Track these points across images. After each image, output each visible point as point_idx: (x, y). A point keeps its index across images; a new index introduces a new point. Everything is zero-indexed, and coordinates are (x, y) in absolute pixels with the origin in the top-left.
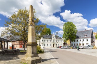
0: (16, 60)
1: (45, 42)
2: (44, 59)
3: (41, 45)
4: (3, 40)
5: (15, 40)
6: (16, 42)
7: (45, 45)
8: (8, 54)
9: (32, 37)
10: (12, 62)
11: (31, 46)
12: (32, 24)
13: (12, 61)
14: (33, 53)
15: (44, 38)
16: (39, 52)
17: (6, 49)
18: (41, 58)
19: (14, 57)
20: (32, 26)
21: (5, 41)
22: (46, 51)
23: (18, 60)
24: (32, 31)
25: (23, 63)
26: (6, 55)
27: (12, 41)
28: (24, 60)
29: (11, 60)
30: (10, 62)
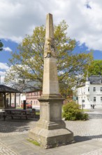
0: (21, 133)
1: (94, 93)
2: (82, 134)
3: (86, 100)
4: (7, 90)
5: (29, 90)
6: (33, 94)
7: (95, 100)
8: (12, 119)
9: (50, 83)
10: (12, 138)
11: (47, 103)
12: (50, 54)
13: (13, 134)
14: (52, 119)
15: (91, 83)
16: (75, 118)
17: (13, 108)
18: (72, 134)
19: (20, 126)
20: (50, 57)
21: (10, 93)
22: (94, 115)
23: (25, 132)
24: (51, 69)
25: (30, 141)
26: (9, 120)
27: (24, 91)
28: (34, 134)
29: (12, 131)
30: (8, 136)
